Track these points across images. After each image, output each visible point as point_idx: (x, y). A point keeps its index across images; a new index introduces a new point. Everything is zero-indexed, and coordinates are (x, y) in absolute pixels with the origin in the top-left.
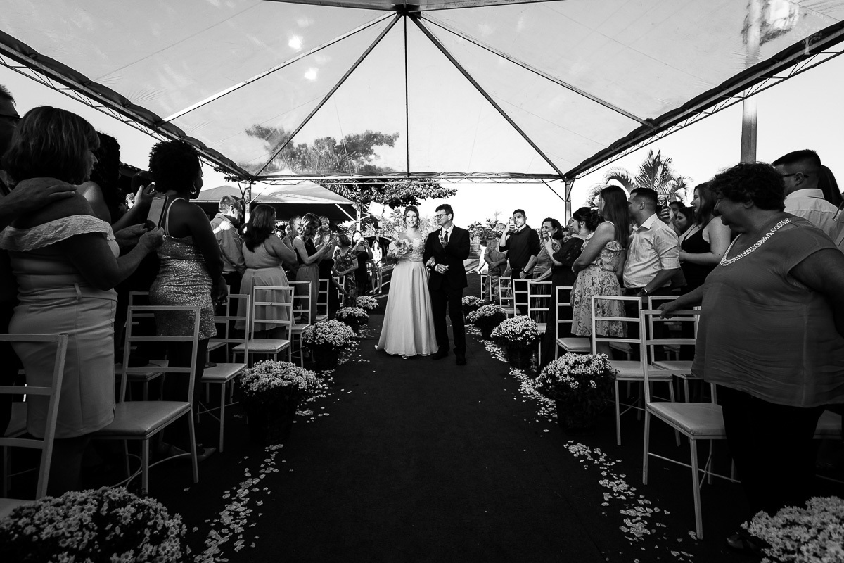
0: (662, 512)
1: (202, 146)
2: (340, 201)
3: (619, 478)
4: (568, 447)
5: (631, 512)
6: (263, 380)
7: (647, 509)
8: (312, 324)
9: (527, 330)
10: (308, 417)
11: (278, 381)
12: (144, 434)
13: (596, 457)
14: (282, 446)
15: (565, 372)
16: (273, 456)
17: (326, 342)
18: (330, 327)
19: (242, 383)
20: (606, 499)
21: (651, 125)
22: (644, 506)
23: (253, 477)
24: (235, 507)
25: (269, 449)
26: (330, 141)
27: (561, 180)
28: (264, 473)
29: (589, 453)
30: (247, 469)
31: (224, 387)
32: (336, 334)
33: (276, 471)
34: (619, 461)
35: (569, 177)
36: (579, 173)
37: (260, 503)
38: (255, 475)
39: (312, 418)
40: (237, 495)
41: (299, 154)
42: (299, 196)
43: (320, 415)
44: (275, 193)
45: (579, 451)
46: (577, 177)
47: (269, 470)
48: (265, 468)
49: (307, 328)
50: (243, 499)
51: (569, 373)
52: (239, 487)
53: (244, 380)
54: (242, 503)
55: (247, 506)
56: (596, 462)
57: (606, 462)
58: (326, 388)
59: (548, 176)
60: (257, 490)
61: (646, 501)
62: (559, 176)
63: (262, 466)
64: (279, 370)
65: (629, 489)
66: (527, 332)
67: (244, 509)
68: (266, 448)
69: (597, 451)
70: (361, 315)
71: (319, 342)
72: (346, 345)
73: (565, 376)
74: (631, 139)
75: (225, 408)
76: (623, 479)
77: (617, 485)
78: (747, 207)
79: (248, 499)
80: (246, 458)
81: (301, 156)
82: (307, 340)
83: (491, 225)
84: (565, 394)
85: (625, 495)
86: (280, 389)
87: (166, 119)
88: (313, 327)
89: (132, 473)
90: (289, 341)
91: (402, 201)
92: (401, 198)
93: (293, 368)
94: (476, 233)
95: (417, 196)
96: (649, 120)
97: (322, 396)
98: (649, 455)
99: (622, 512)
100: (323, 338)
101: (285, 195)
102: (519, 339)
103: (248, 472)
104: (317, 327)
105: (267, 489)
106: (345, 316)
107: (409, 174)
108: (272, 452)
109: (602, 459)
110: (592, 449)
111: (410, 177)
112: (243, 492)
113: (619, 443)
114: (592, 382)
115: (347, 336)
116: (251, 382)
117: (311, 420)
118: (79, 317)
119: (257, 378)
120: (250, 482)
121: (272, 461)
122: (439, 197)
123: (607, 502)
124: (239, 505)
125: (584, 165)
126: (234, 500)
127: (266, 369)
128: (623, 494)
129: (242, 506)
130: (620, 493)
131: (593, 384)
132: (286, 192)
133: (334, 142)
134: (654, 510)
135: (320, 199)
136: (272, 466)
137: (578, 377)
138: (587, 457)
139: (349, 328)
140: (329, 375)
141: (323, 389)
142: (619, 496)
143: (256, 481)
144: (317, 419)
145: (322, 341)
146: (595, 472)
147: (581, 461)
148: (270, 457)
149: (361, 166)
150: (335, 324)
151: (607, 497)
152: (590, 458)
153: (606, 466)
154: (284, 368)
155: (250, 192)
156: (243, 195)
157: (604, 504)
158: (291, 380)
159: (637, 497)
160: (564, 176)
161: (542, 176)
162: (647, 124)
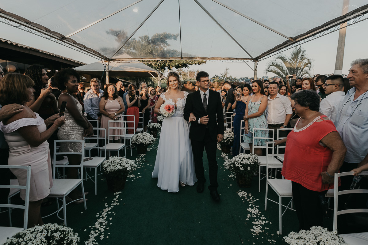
0: (269, 223)
1: (85, 47)
2: (150, 70)
3: (256, 207)
4: (238, 193)
5: (257, 223)
6: (112, 167)
7: (263, 221)
8: (136, 134)
9: (229, 137)
10: (132, 178)
11: (118, 167)
12: (63, 196)
13: (248, 197)
14: (121, 192)
15: (239, 162)
16: (117, 197)
17: (141, 143)
18: (143, 136)
19: (103, 168)
20: (248, 217)
21: (292, 40)
22: (262, 220)
23: (108, 207)
24: (101, 221)
25: (116, 194)
26: (146, 37)
27: (253, 61)
28: (113, 205)
29: (246, 196)
30: (106, 203)
31: (96, 169)
32: (146, 139)
33: (118, 204)
34: (257, 199)
35: (257, 59)
36: (260, 58)
37: (111, 219)
38: (109, 206)
39: (134, 179)
40: (102, 215)
41: (131, 43)
42: (131, 67)
43: (138, 177)
44: (120, 66)
45: (242, 195)
46: (260, 60)
47: (115, 204)
48: (114, 203)
49: (133, 136)
50: (104, 217)
51: (240, 163)
52: (103, 212)
53: (104, 167)
54: (104, 219)
55: (106, 220)
56: (248, 200)
57: (252, 200)
58: (141, 163)
59: (247, 59)
60: (110, 213)
61: (264, 218)
62: (252, 59)
63: (113, 202)
64: (119, 162)
65: (258, 213)
66: (229, 138)
67: (104, 221)
68: (115, 193)
69: (250, 195)
70: (158, 127)
71: (138, 143)
72: (150, 144)
73: (238, 164)
74: (283, 45)
75: (97, 176)
76: (257, 208)
77: (254, 210)
78: (306, 109)
79: (106, 217)
80: (106, 198)
81: (133, 45)
82: (133, 141)
83: (223, 77)
84: (238, 171)
85: (256, 215)
86: (119, 170)
87: (67, 36)
88: (136, 135)
89: (60, 208)
90: (125, 144)
91: (181, 66)
92: (180, 64)
93: (125, 160)
94: (216, 80)
95: (188, 64)
96: (291, 38)
97: (139, 167)
98: (267, 199)
99: (253, 222)
100: (140, 141)
101: (125, 67)
102: (225, 141)
103: (107, 204)
104: (137, 136)
105: (114, 212)
106: (151, 127)
107: (182, 58)
108: (116, 195)
109: (251, 199)
110: (248, 194)
111: (182, 59)
112: (104, 214)
113: (260, 191)
114: (248, 167)
115: (151, 140)
116: (107, 167)
117: (133, 180)
118: (31, 157)
119: (110, 165)
120: (107, 209)
121: (117, 199)
122: (198, 64)
123: (248, 218)
124: (103, 219)
125: (263, 55)
126: (101, 217)
127: (114, 161)
128: (255, 214)
129: (104, 220)
130: (254, 214)
131: (249, 168)
132: (125, 65)
133: (148, 38)
134: (266, 222)
135: (141, 69)
136: (116, 202)
137: (243, 165)
138: (245, 197)
139: (152, 136)
140: (143, 157)
141: (140, 164)
142: (253, 216)
143: (110, 209)
144: (137, 179)
145: (140, 142)
146: (247, 205)
147: (242, 199)
148: (115, 198)
149: (161, 49)
150: (145, 135)
151: (249, 216)
152: (246, 198)
153: (252, 202)
154: (121, 161)
155: (108, 66)
156: (105, 68)
157: (247, 219)
158: (124, 166)
159: (261, 216)
160: (254, 59)
161: (244, 59)
162: (290, 39)
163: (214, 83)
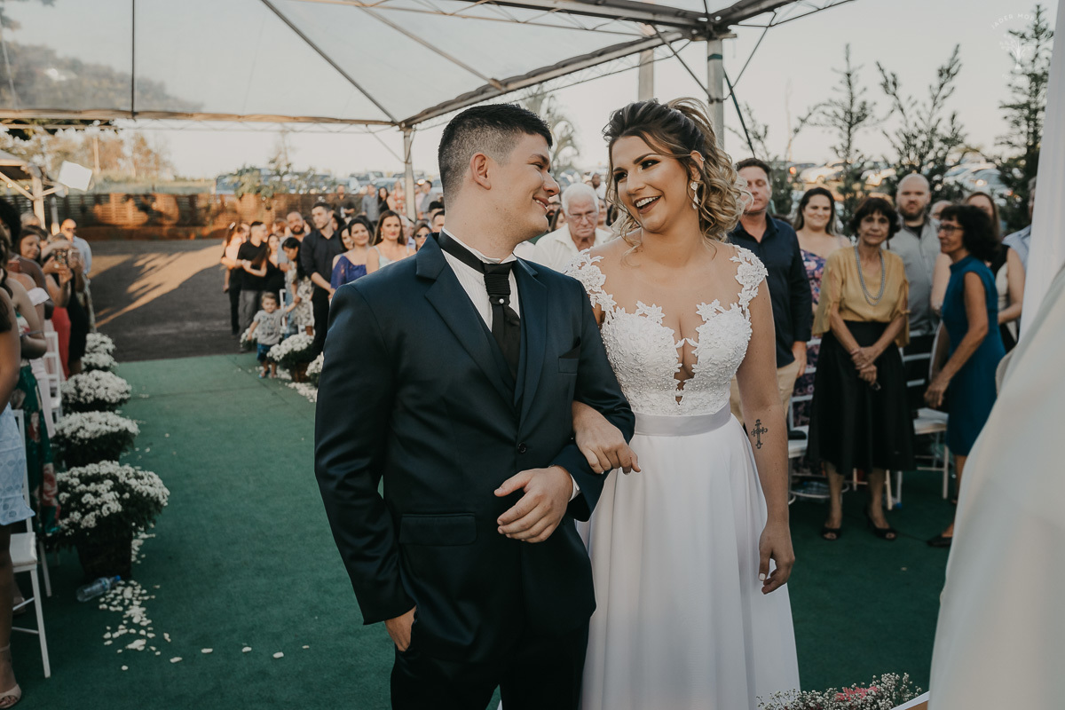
21: (498, 85)
27: (397, 128)
32: (108, 388)
35: (408, 124)
46: (418, 126)
59: (376, 122)
62: (393, 123)
74: (479, 94)
96: (495, 80)
107: (134, 114)
115: (122, 389)
125: (427, 114)
160: (401, 123)
161: (367, 122)
162: (493, 83)
163: (240, 199)
